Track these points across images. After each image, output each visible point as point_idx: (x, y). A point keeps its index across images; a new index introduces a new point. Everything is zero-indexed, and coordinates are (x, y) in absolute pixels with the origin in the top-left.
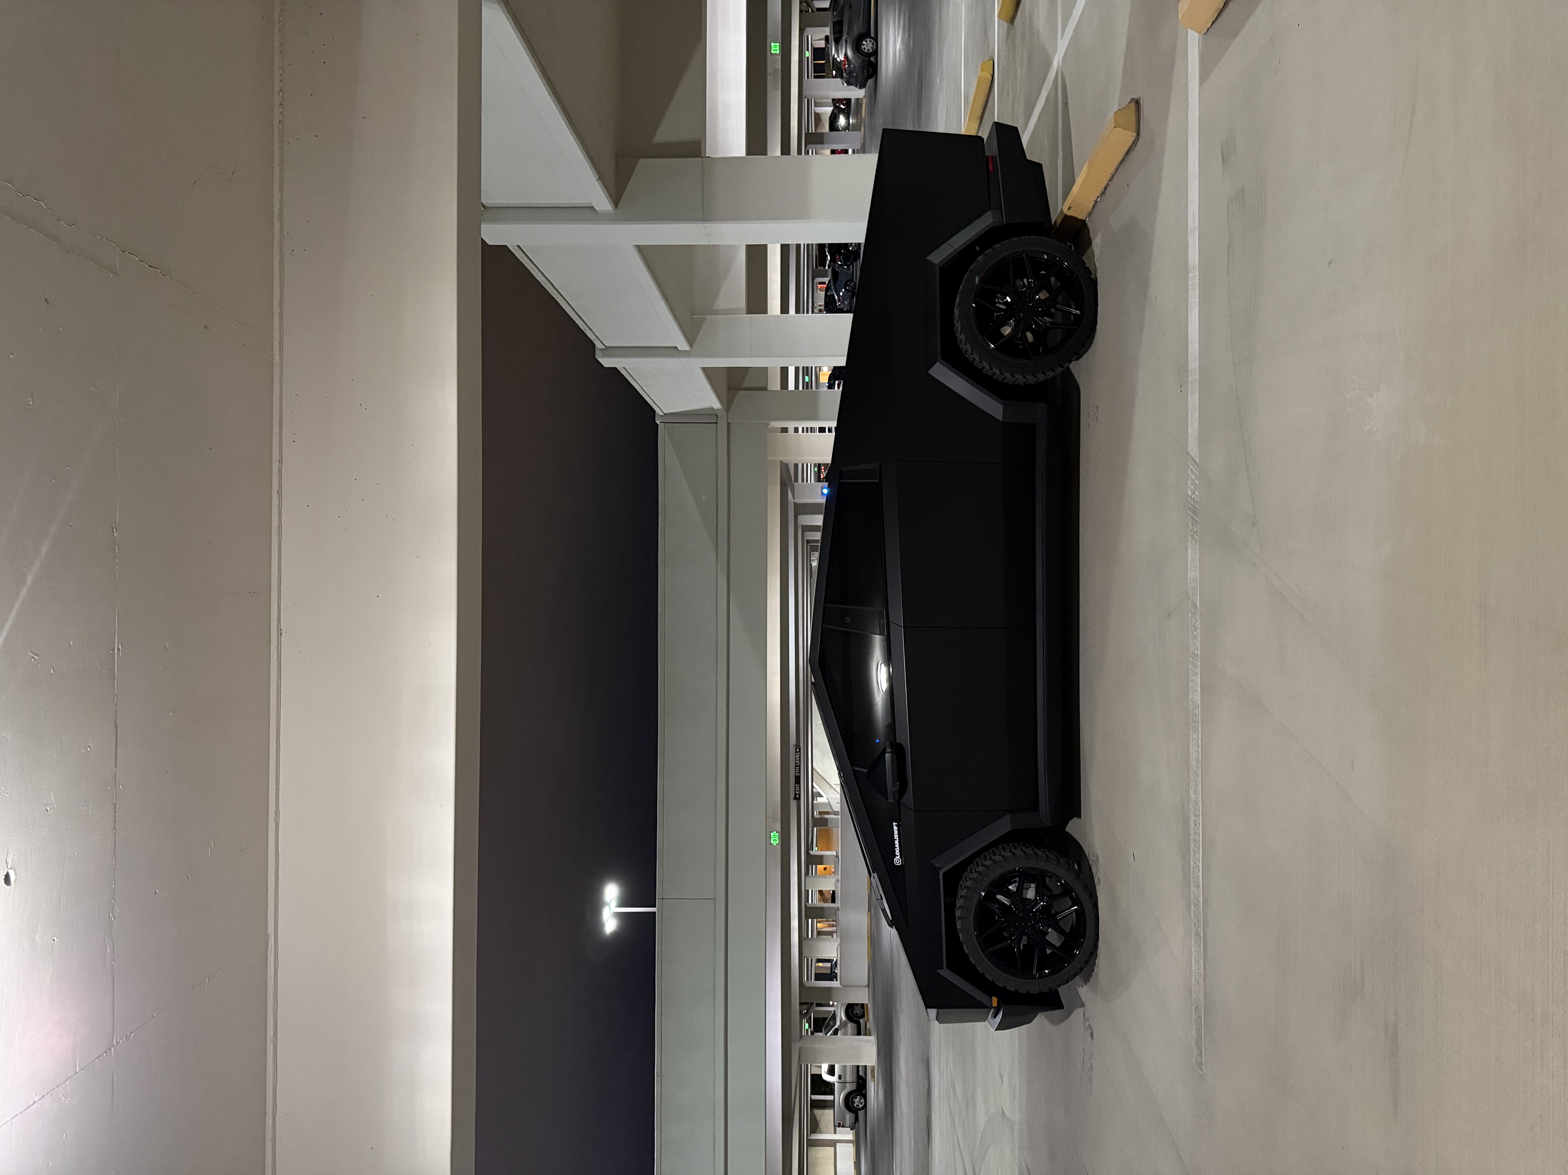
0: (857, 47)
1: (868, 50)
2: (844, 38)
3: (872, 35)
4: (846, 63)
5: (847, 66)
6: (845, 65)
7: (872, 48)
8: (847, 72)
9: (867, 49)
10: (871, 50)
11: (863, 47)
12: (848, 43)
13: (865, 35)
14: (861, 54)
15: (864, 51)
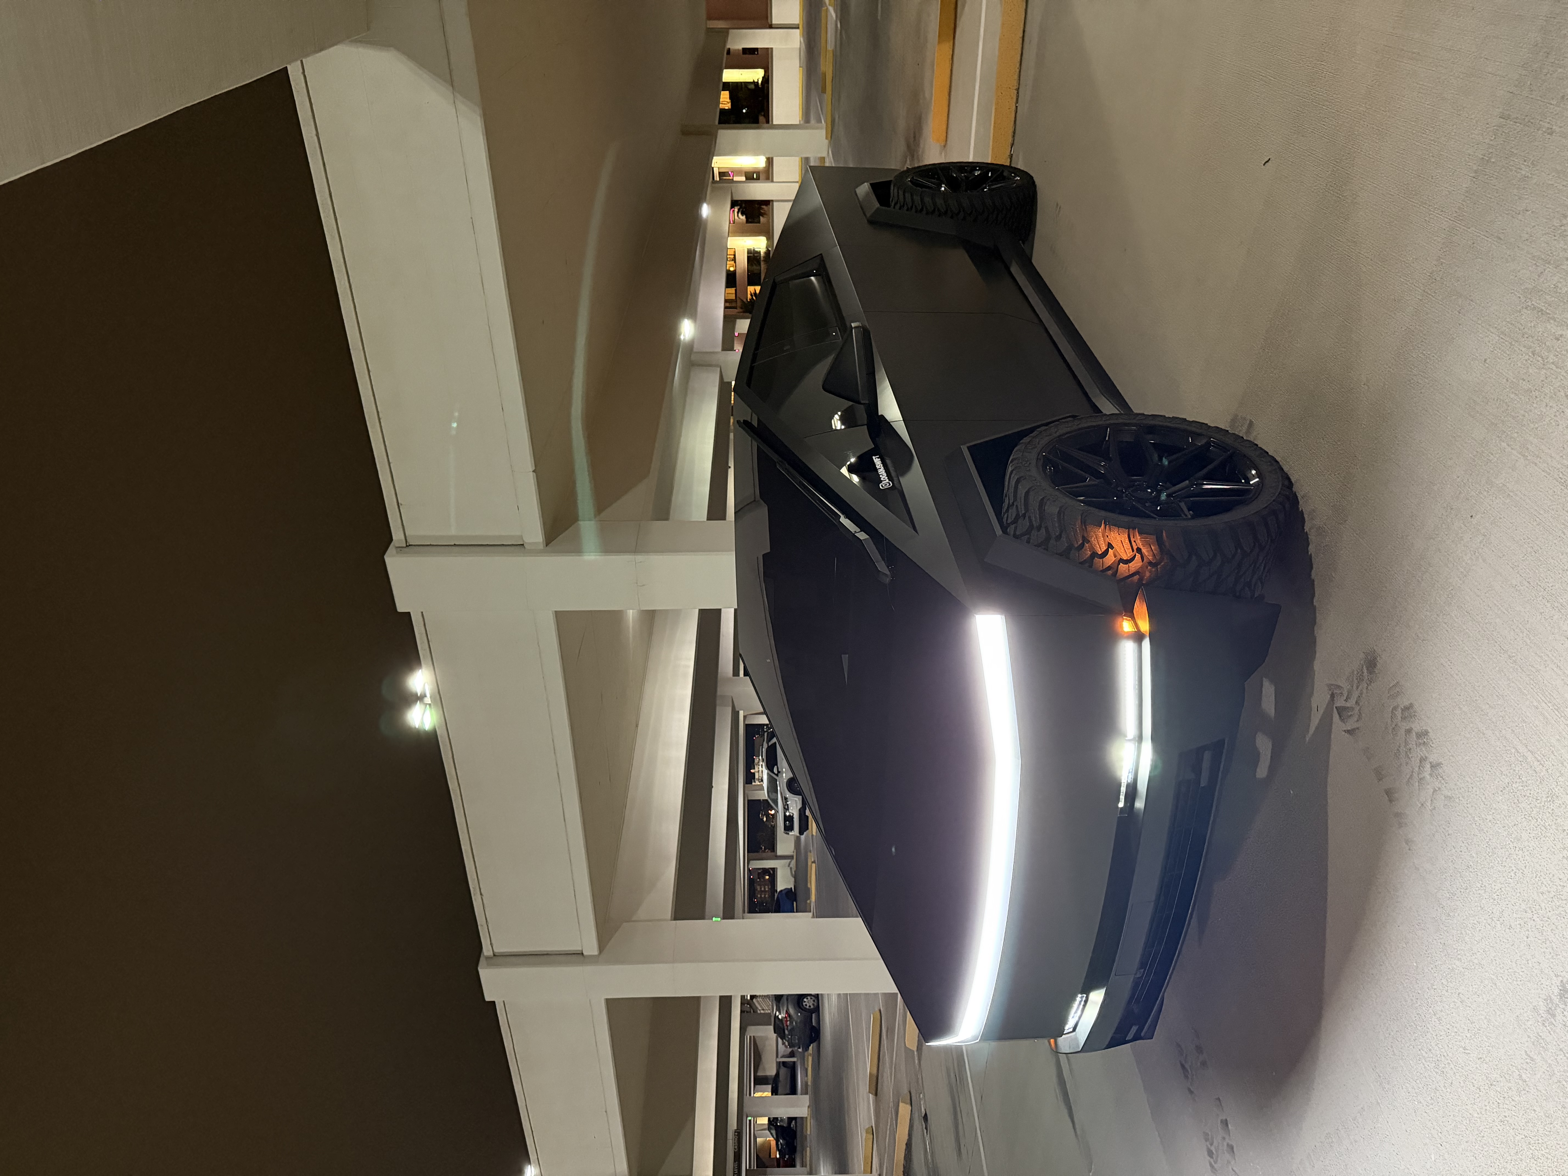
0: (798, 1004)
1: (810, 1006)
4: (788, 1019)
5: (788, 1022)
6: (787, 1021)
7: (813, 1004)
8: (789, 1028)
9: (808, 1005)
10: (812, 1007)
11: (804, 1004)
12: (789, 1000)
14: (803, 1012)
15: (806, 1008)
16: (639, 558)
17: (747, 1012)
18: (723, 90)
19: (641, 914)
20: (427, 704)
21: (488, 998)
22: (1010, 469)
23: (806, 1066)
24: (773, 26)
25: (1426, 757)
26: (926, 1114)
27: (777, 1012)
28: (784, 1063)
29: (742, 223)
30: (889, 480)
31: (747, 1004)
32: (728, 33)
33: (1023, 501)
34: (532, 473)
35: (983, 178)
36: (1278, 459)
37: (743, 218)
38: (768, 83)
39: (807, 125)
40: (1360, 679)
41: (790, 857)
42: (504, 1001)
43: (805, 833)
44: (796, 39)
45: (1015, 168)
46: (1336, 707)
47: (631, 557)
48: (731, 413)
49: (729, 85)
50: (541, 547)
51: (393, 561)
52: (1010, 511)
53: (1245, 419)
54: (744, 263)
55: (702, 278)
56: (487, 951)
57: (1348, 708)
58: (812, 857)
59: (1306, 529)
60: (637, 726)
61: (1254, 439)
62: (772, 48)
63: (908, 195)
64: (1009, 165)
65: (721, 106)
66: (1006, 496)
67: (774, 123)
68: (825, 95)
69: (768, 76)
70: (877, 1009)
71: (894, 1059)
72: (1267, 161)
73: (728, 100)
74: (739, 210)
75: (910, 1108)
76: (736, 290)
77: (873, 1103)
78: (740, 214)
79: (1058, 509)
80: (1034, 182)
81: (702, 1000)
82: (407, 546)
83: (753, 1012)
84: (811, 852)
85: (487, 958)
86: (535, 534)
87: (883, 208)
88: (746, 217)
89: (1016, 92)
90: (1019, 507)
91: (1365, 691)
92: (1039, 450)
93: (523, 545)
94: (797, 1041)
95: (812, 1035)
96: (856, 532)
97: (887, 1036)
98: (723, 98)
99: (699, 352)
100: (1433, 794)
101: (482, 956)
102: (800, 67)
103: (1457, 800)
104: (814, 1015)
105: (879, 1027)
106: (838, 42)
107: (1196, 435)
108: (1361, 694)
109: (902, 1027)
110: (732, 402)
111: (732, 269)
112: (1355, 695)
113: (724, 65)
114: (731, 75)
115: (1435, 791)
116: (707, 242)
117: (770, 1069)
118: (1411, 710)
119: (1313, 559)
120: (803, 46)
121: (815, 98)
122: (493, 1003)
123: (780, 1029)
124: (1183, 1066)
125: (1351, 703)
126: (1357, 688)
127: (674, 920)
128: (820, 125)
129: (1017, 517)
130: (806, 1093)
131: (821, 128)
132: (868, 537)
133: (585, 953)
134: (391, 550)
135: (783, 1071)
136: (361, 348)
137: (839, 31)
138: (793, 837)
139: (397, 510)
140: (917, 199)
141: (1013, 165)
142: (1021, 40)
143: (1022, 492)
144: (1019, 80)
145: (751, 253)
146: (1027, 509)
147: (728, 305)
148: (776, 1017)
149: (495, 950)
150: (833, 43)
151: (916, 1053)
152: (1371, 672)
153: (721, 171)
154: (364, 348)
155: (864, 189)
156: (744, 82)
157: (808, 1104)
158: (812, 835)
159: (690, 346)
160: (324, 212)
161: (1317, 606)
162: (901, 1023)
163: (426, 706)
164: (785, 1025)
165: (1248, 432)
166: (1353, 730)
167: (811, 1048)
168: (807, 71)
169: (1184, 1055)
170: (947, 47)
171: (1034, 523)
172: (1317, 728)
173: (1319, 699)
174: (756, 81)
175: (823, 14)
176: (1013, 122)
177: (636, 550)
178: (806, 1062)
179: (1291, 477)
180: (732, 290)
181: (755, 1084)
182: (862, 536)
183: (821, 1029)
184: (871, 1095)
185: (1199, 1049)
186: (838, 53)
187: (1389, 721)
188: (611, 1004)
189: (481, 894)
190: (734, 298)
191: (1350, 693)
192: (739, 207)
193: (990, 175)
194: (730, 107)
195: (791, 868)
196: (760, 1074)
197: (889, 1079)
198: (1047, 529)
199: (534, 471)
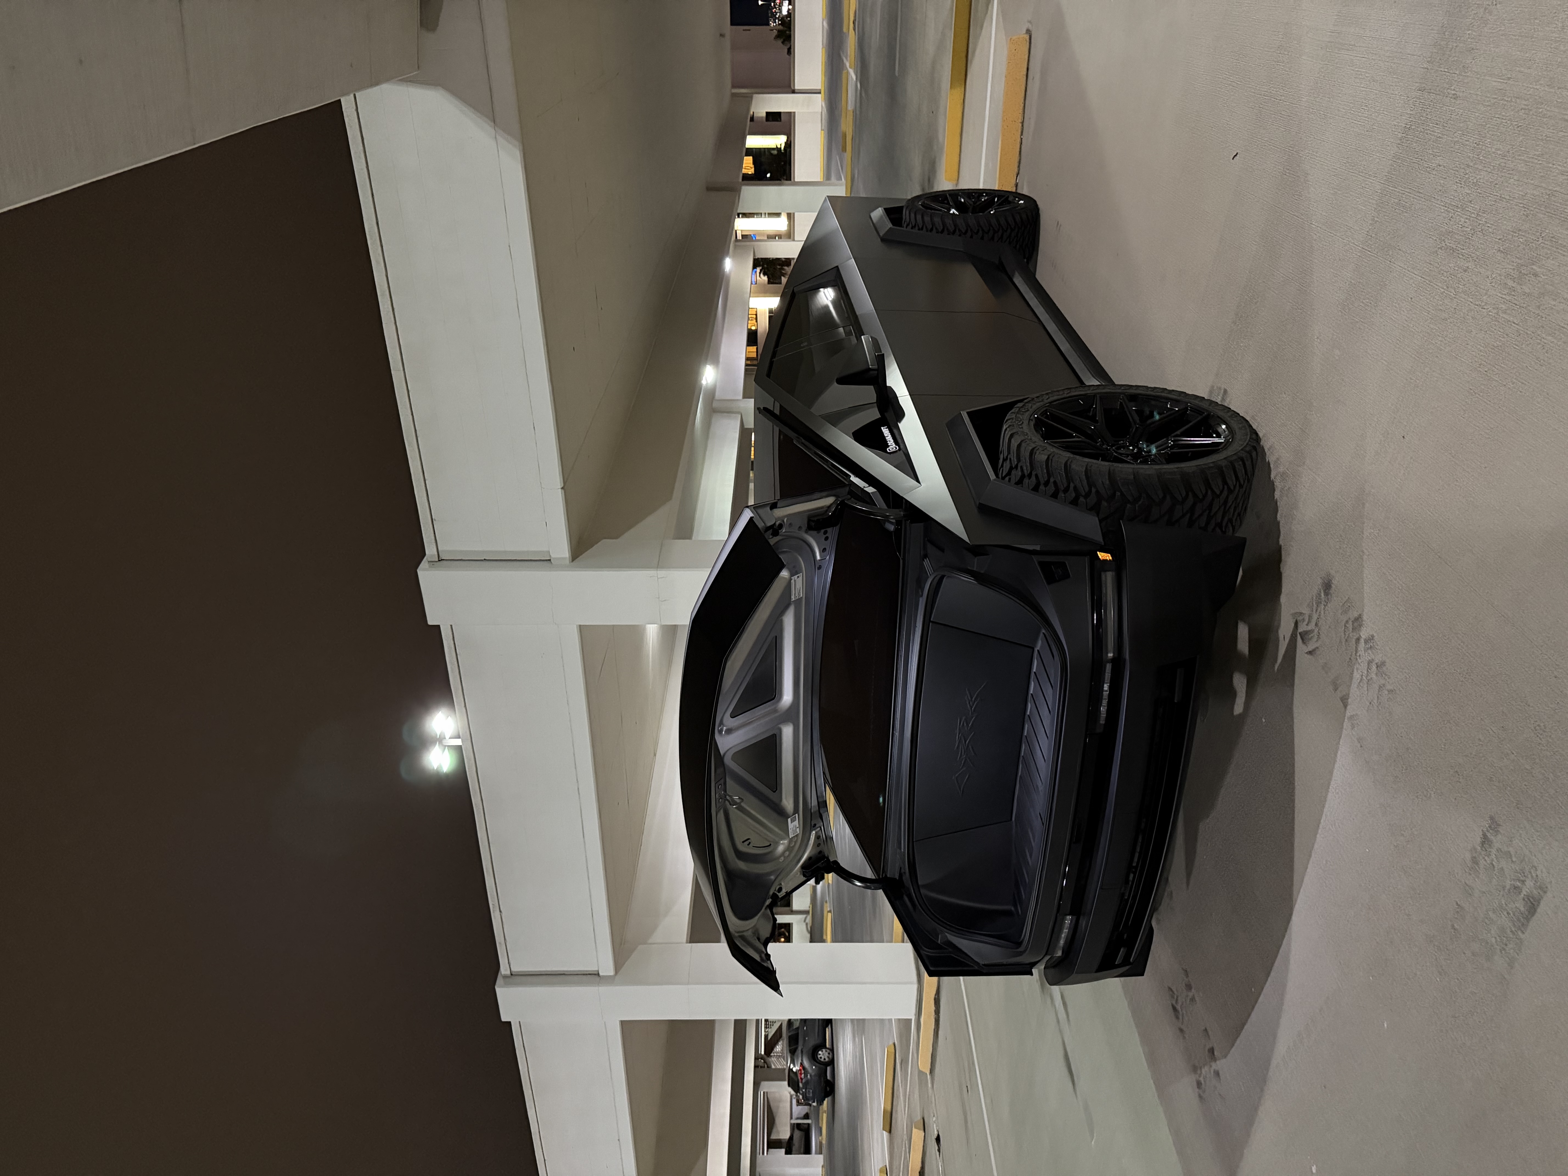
0: (813, 1057)
1: (825, 1059)
2: (800, 1048)
3: (828, 1045)
4: (803, 1072)
5: (803, 1075)
6: (801, 1074)
7: (828, 1057)
8: (804, 1081)
9: (823, 1058)
10: (827, 1059)
11: (819, 1056)
12: (804, 1052)
13: (822, 1045)
14: (817, 1064)
15: (820, 1061)
16: (661, 573)
17: (761, 1067)
18: (746, 156)
19: (658, 937)
20: (445, 746)
21: (504, 1019)
22: (1004, 428)
23: (820, 1125)
24: (796, 91)
25: (1373, 660)
26: (938, 1136)
27: (792, 1065)
28: (798, 1125)
29: (764, 285)
30: (896, 445)
31: (762, 1059)
32: (752, 98)
33: (1015, 455)
34: (560, 490)
35: (990, 204)
36: (1248, 419)
37: (765, 278)
38: (791, 148)
39: (828, 182)
40: (1318, 604)
41: (805, 912)
42: (520, 1022)
43: (821, 883)
44: (818, 103)
45: (1020, 194)
46: (1300, 633)
47: (653, 572)
48: (750, 469)
49: (753, 151)
50: (567, 562)
51: (426, 576)
52: (1004, 465)
53: (1220, 388)
54: (765, 323)
55: (725, 329)
56: (504, 970)
57: (1309, 631)
58: (827, 907)
59: (1272, 476)
60: (655, 755)
61: (1228, 405)
62: (794, 113)
63: (919, 217)
64: (1014, 190)
65: (744, 171)
66: (1001, 453)
67: (796, 180)
68: (845, 154)
69: (791, 142)
70: (891, 1043)
71: (908, 1090)
72: (1236, 155)
73: (752, 166)
74: (761, 270)
75: (923, 1134)
76: (757, 348)
77: (887, 1141)
78: (762, 275)
79: (1046, 457)
80: (1037, 205)
81: (717, 1026)
82: (439, 560)
83: (768, 1067)
84: (826, 902)
85: (505, 977)
86: (561, 549)
87: (895, 227)
88: (768, 277)
89: (1020, 125)
90: (1012, 459)
91: (1322, 612)
92: (1032, 412)
93: (550, 560)
94: (811, 1095)
95: (826, 1089)
96: (864, 487)
97: (901, 1067)
98: (746, 163)
99: (720, 400)
100: (1379, 691)
101: (499, 973)
102: (822, 130)
103: (1398, 692)
104: (828, 1068)
105: (893, 1062)
106: (858, 105)
107: (1175, 402)
108: (1319, 615)
109: (915, 1055)
110: (752, 457)
111: (753, 328)
112: (1315, 617)
113: (747, 132)
114: (754, 141)
115: (1380, 687)
116: (729, 296)
117: (784, 1133)
118: (1360, 620)
119: (1278, 503)
120: (825, 110)
121: (836, 158)
122: (509, 1024)
123: (793, 1083)
124: (1174, 1009)
125: (1312, 626)
126: (1316, 611)
127: (690, 943)
128: (841, 182)
129: (1011, 469)
130: (821, 1153)
131: (841, 185)
132: (875, 490)
133: (601, 974)
134: (424, 564)
135: (797, 1134)
136: (402, 369)
137: (858, 92)
138: (809, 886)
139: (431, 525)
140: (927, 219)
141: (1019, 191)
142: (1025, 77)
143: (1015, 443)
144: (1024, 114)
145: (773, 313)
146: (1019, 460)
147: (749, 362)
148: (790, 1070)
149: (512, 969)
150: (854, 102)
151: (929, 1077)
152: (1326, 594)
153: (744, 234)
154: (404, 369)
155: (878, 213)
156: (767, 148)
157: (822, 1163)
158: (829, 884)
159: (711, 394)
160: (371, 239)
161: (1283, 545)
162: (915, 1048)
163: (445, 749)
164: (799, 1078)
165: (1223, 399)
166: (1314, 650)
167: (825, 1102)
168: (828, 133)
169: (1176, 997)
170: (958, 92)
171: (1025, 471)
172: (1284, 656)
173: (1285, 630)
174: (779, 146)
175: (844, 76)
176: (1018, 153)
177: (659, 566)
178: (820, 1121)
179: (1259, 433)
180: (754, 349)
181: (768, 1148)
182: (870, 490)
183: (836, 1082)
184: (884, 1132)
185: (1189, 987)
186: (858, 113)
187: (1343, 634)
188: (626, 1026)
189: (500, 911)
190: (755, 356)
191: (1310, 617)
192: (761, 268)
193: (996, 200)
194: (753, 172)
195: (807, 924)
196: (773, 1137)
197: (903, 1112)
198: (1037, 476)
199: (562, 488)
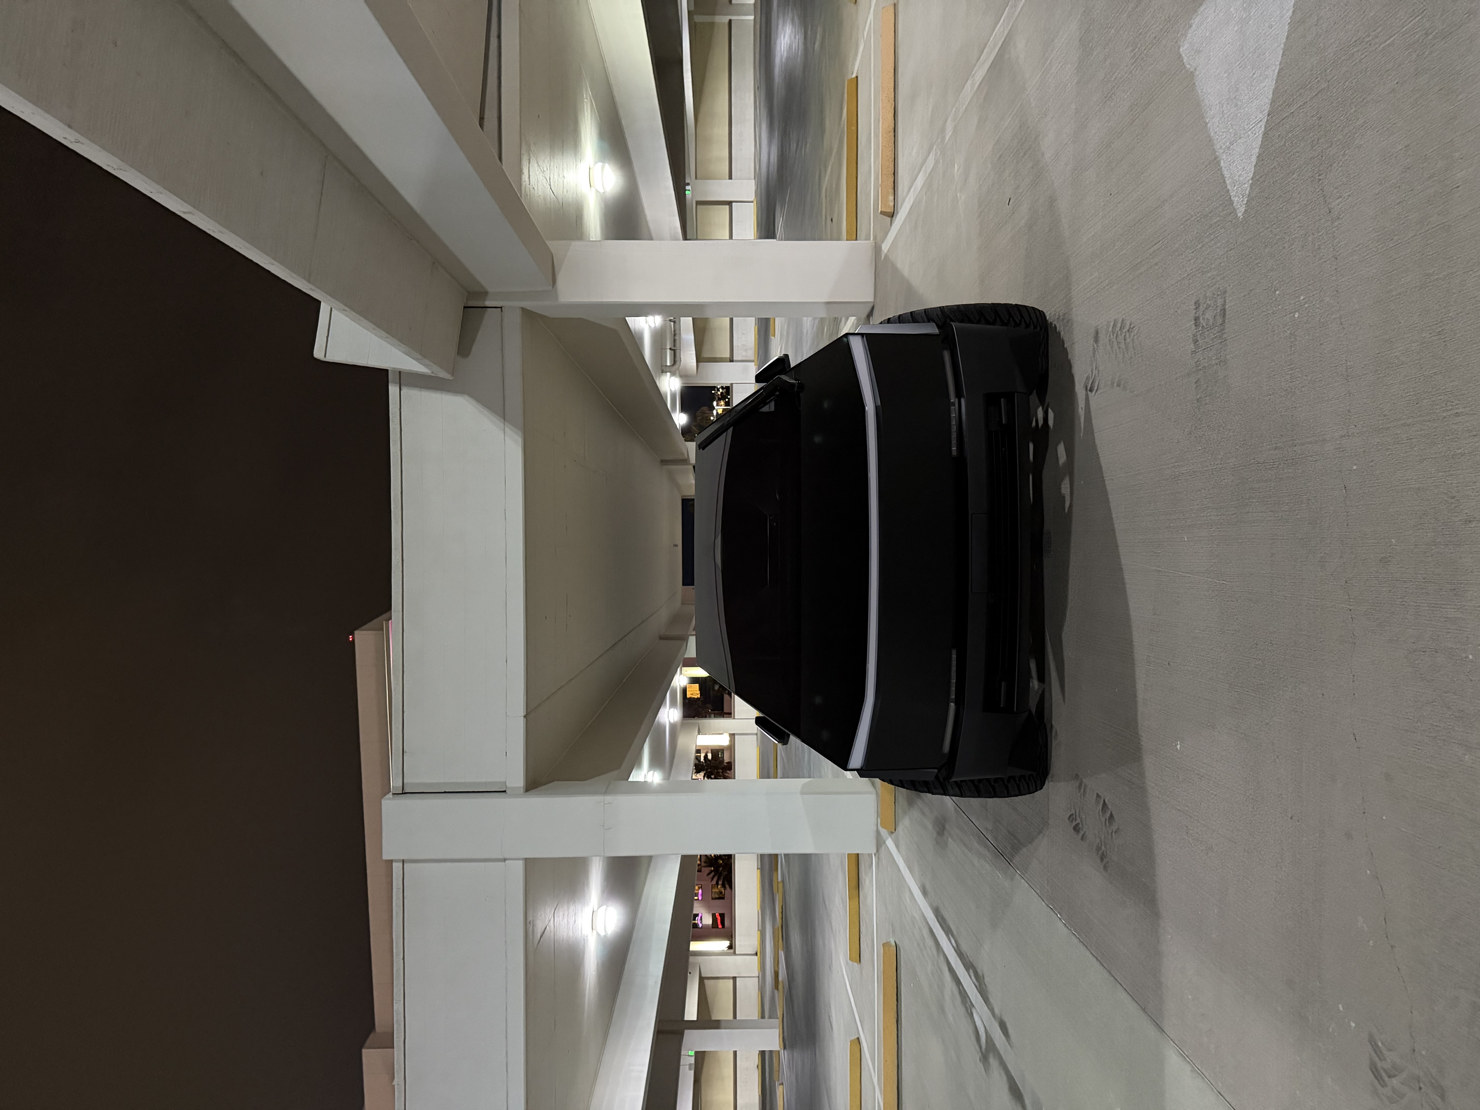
16: (608, 798)
34: (522, 717)
47: (600, 797)
50: (522, 791)
74: (705, 774)
82: (402, 794)
86: (517, 779)
93: (505, 791)
134: (388, 797)
139: (401, 757)
177: (606, 793)
199: (524, 716)
